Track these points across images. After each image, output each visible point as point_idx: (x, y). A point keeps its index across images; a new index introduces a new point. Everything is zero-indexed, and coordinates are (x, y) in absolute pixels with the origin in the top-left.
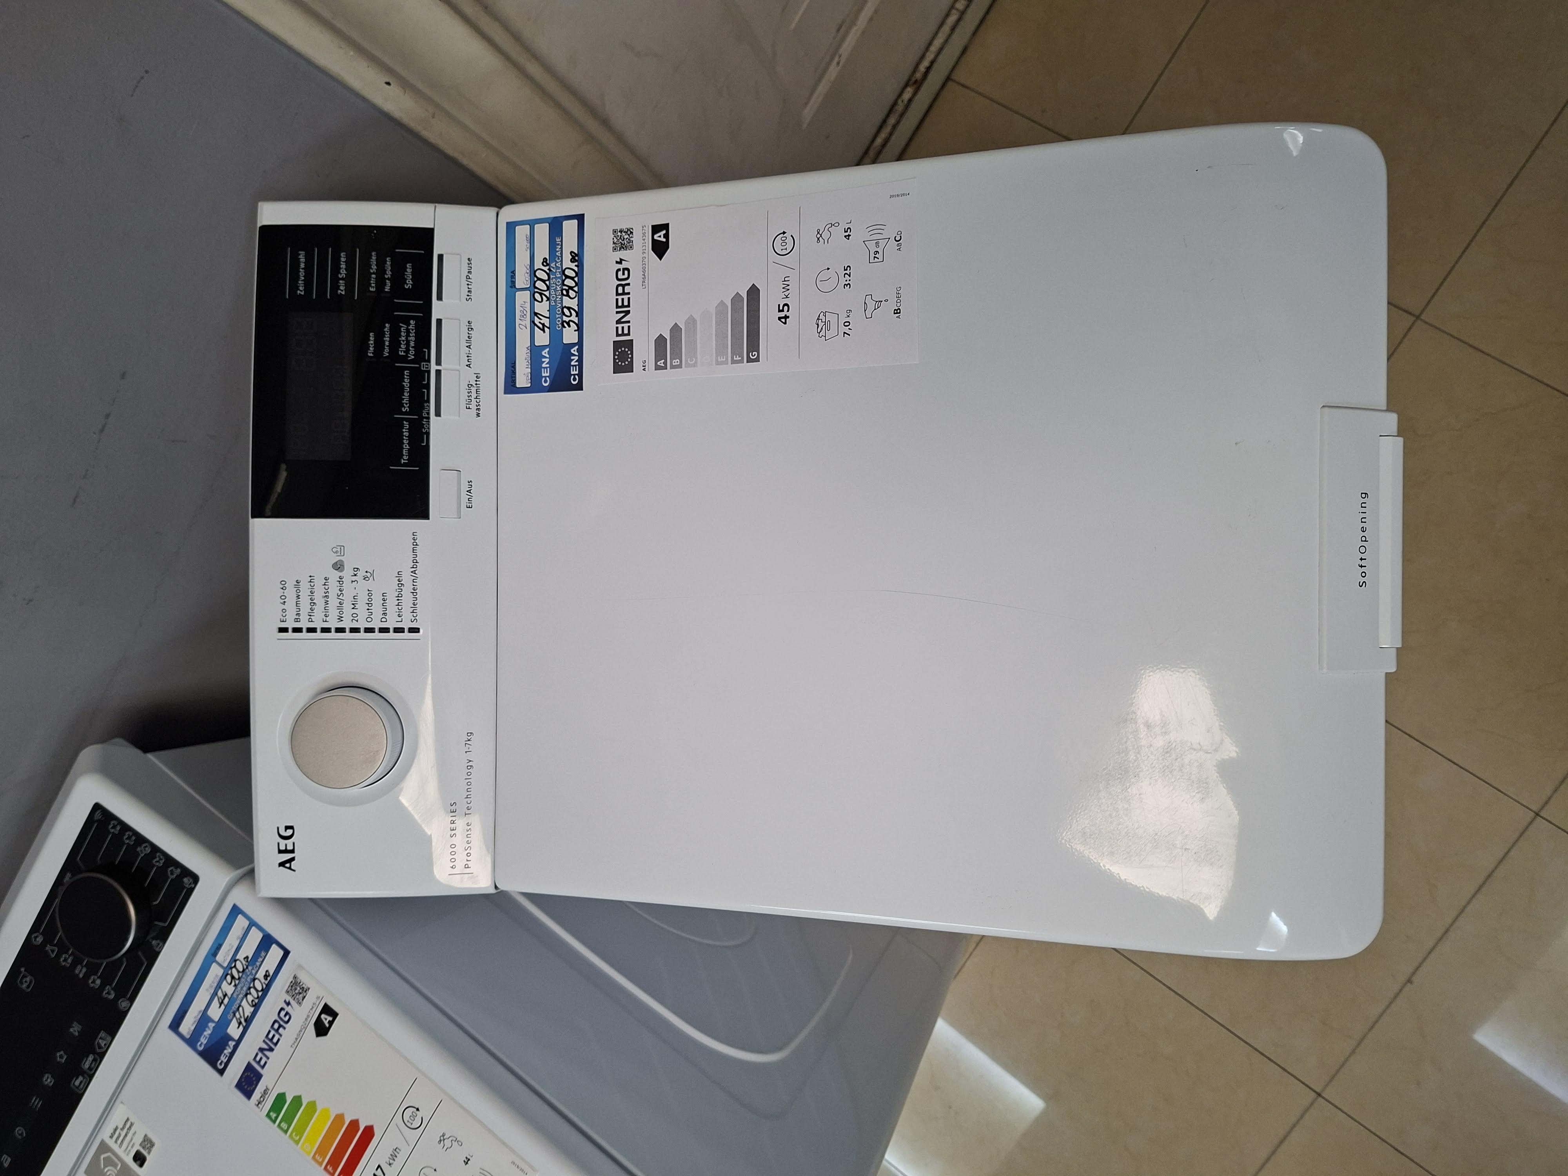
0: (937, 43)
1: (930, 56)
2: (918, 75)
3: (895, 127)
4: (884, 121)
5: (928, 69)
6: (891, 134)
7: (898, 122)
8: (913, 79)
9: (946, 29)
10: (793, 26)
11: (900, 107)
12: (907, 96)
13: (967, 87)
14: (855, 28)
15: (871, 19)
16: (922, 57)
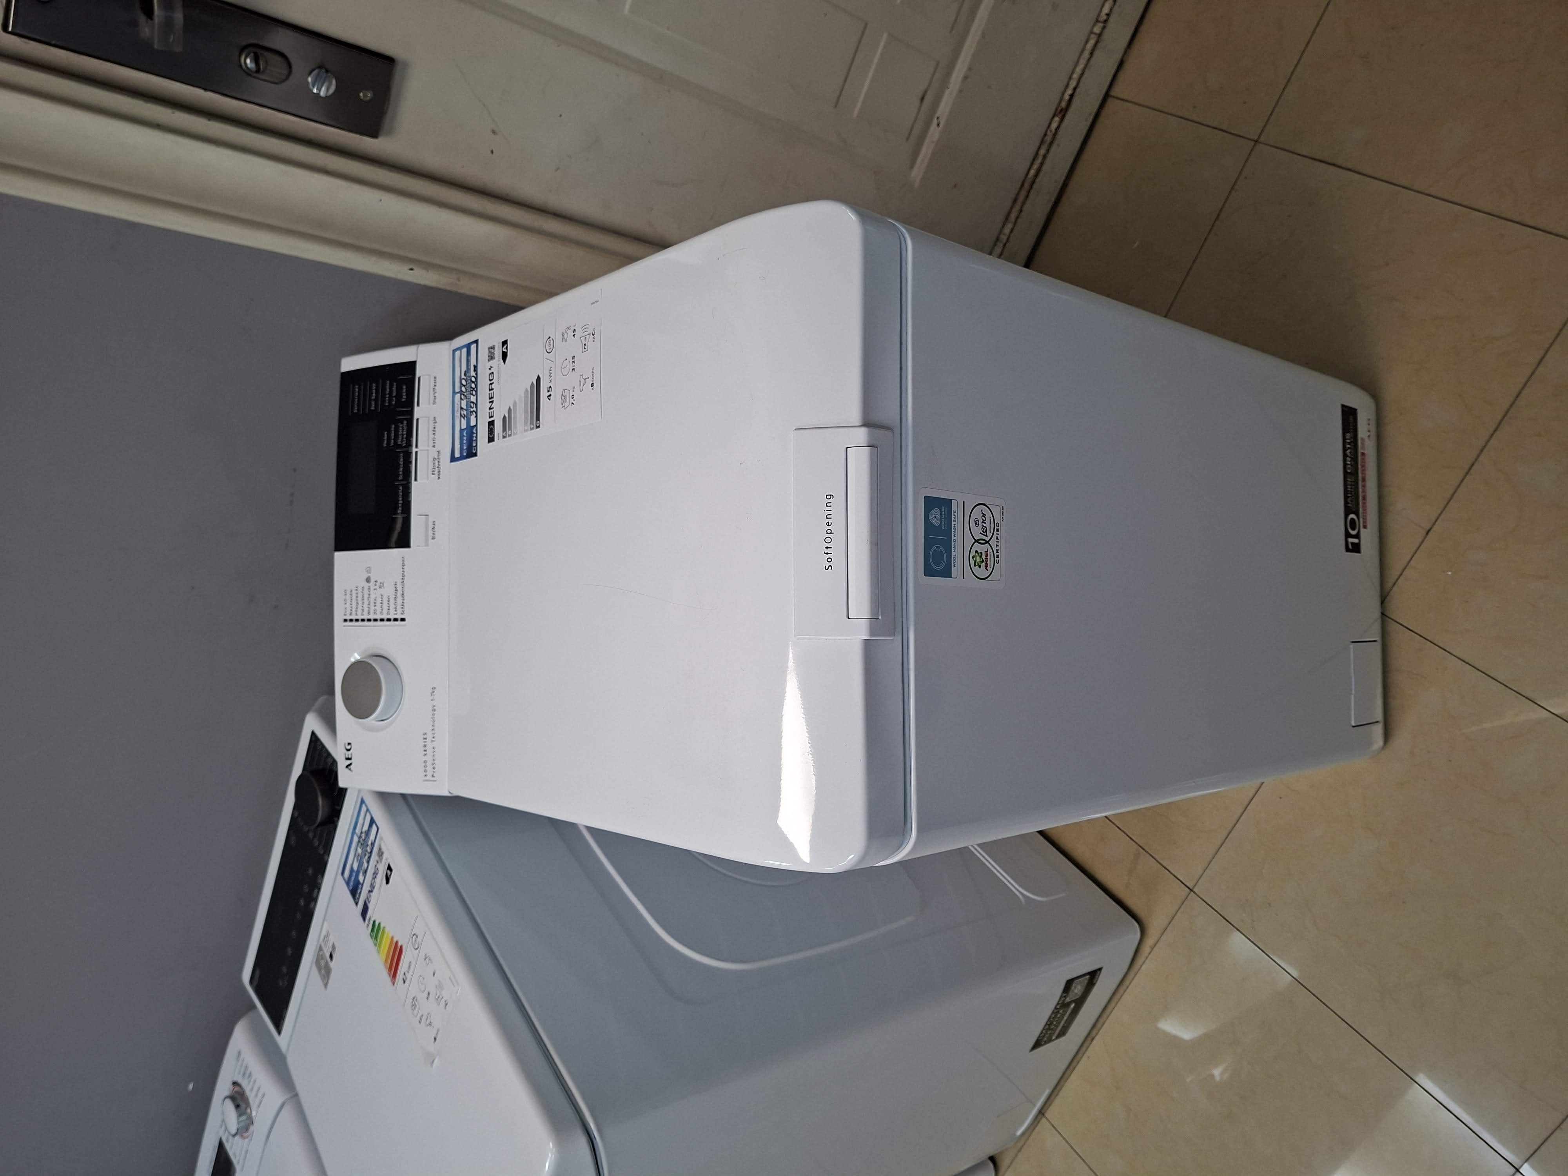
0: (1079, 70)
1: (1073, 84)
2: (1064, 104)
3: (1045, 157)
4: (1037, 154)
5: (1072, 96)
6: (1042, 164)
7: (1048, 151)
8: (1060, 108)
9: (1086, 54)
10: (855, 113)
11: (1049, 138)
12: (1054, 126)
13: (1126, 101)
14: (947, 92)
15: (966, 78)
16: (1067, 86)
